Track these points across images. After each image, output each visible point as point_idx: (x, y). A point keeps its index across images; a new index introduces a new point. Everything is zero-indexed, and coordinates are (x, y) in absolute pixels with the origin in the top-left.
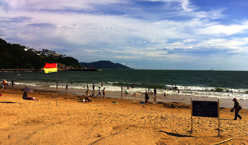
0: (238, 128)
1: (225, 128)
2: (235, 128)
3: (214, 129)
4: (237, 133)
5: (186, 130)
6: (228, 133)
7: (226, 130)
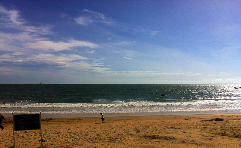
0: (60, 136)
1: (48, 138)
2: (58, 137)
3: (38, 141)
4: (59, 141)
5: (9, 146)
6: (50, 142)
7: (49, 140)
